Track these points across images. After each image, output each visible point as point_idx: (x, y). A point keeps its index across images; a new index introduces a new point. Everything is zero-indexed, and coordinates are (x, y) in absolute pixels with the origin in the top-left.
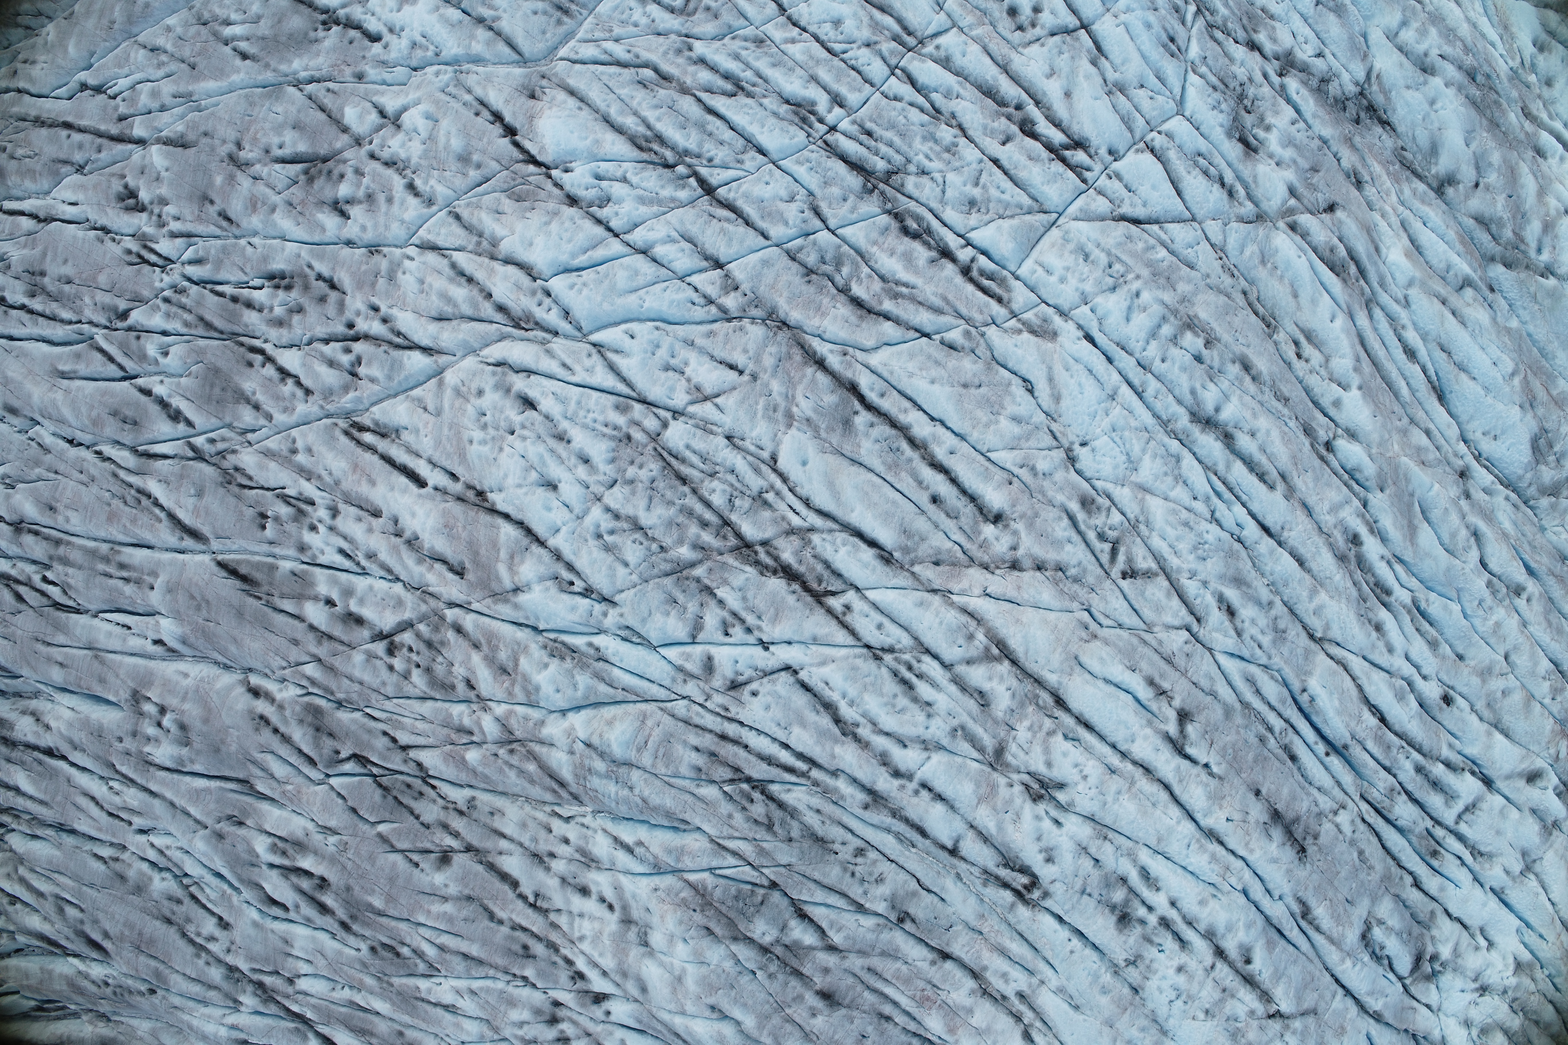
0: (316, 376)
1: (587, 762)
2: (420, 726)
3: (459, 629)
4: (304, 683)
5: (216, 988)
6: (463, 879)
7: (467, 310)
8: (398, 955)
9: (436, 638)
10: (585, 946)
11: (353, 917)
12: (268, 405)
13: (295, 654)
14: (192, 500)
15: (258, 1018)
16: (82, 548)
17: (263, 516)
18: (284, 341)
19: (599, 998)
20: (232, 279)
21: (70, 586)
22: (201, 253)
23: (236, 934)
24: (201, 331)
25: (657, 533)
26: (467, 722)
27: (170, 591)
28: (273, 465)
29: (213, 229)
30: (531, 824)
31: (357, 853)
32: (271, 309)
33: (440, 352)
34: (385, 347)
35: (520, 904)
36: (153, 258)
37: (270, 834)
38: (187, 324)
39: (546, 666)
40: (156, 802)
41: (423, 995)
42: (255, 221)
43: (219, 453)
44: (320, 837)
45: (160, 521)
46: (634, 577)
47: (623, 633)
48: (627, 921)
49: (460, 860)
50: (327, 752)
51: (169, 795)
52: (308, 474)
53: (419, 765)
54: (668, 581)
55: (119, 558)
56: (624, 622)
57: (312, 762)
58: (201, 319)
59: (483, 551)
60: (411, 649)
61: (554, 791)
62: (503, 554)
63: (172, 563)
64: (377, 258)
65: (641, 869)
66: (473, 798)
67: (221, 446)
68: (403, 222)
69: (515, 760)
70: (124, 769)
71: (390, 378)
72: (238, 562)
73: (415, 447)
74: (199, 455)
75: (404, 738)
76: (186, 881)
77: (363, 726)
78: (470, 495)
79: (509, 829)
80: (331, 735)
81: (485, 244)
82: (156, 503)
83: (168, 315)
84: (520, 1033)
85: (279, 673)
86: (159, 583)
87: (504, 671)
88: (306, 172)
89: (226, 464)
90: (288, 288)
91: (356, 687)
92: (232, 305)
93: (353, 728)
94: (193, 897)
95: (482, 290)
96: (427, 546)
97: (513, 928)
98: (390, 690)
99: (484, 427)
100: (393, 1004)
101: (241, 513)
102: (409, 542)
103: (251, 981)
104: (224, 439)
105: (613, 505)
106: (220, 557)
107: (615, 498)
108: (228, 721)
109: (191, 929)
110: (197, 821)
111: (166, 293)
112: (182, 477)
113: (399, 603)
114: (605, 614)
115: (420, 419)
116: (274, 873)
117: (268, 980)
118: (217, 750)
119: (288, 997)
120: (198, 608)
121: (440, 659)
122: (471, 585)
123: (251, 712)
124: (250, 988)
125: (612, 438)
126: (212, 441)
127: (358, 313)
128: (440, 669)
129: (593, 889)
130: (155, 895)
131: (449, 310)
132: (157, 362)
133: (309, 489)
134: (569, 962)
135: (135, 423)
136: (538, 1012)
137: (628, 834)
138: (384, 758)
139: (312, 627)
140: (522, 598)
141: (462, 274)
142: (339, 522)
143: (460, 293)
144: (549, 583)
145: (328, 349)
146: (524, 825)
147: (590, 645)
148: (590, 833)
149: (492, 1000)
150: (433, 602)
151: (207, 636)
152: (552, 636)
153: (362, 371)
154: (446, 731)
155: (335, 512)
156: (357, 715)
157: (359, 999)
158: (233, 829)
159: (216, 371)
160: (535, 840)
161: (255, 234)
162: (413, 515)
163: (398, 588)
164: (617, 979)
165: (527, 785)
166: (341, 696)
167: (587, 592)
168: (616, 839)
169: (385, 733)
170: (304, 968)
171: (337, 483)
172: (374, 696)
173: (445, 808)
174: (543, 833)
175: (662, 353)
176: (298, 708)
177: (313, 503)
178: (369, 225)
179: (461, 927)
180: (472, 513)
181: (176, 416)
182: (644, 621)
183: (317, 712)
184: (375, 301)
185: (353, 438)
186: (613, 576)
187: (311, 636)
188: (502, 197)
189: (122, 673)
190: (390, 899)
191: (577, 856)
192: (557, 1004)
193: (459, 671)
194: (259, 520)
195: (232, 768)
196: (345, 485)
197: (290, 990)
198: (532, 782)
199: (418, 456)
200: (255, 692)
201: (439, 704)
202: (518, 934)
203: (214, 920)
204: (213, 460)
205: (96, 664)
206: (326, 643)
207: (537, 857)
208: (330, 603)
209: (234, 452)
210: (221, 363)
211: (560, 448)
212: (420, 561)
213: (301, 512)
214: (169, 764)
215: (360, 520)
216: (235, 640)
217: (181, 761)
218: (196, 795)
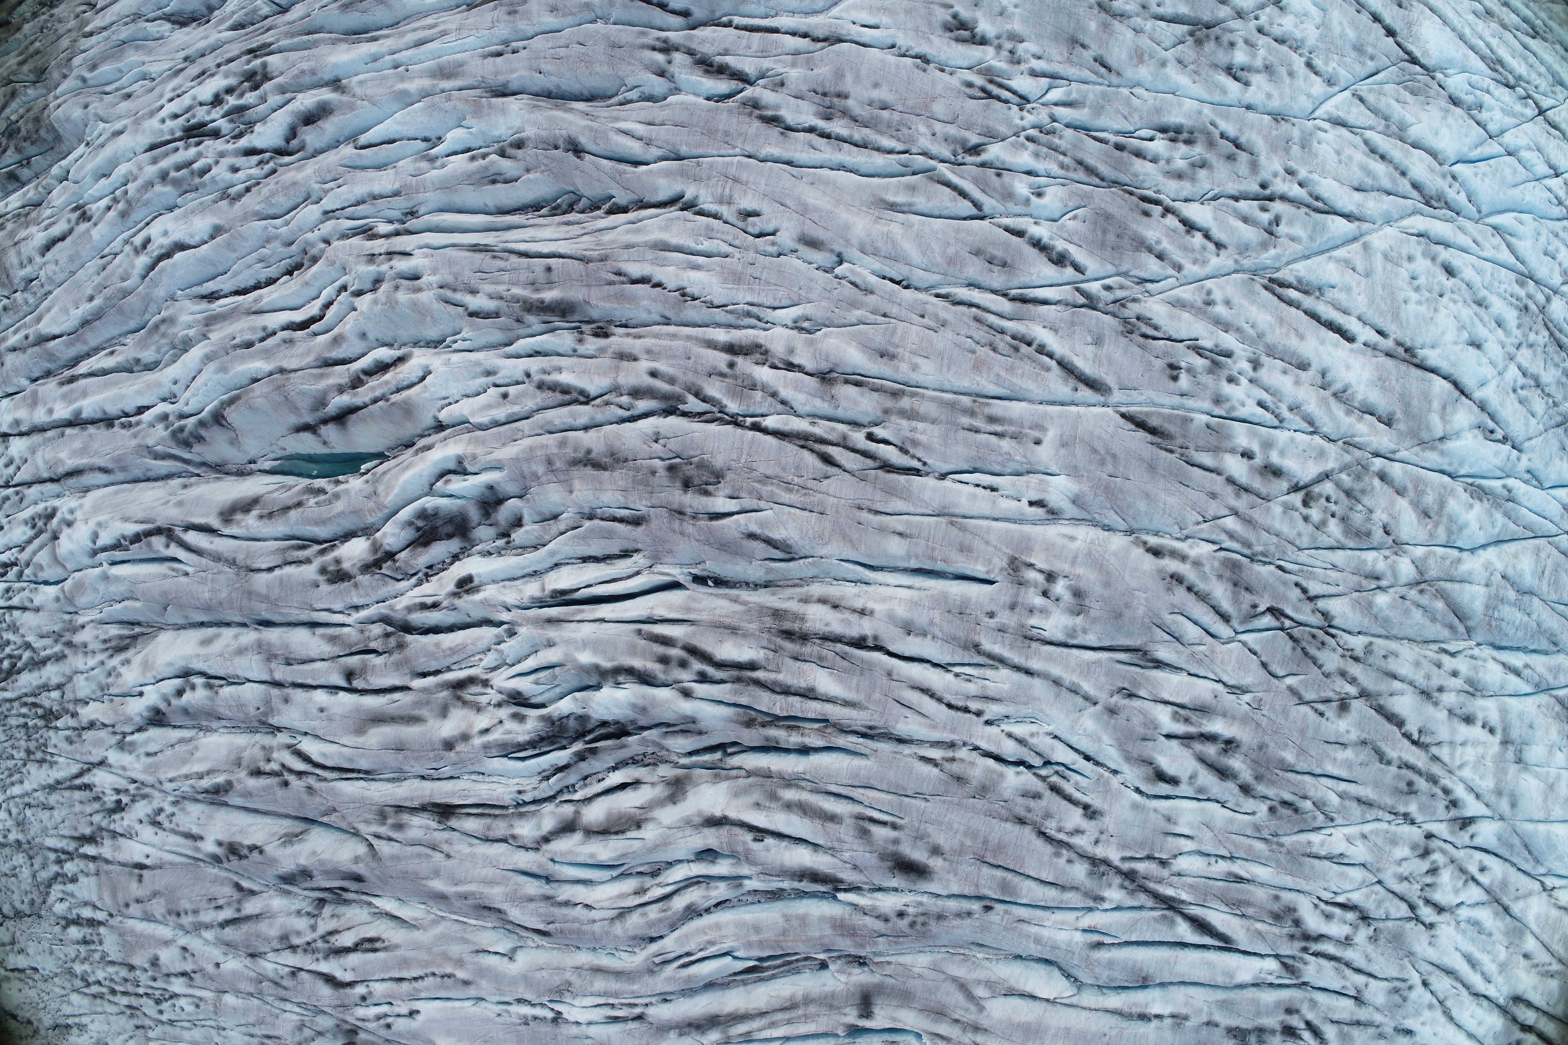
0: (1233, 230)
1: (1501, 592)
2: (1333, 574)
3: (1383, 477)
4: (1223, 537)
5: (1075, 888)
6: (1359, 725)
7: (1386, 184)
8: (1296, 810)
9: (1358, 486)
10: (1466, 773)
11: (1258, 778)
12: (1177, 255)
13: (1214, 508)
14: (1091, 348)
15: (1117, 915)
16: (932, 399)
17: (1172, 367)
18: (1184, 194)
19: (1466, 822)
20: (1116, 127)
21: (915, 443)
22: (1074, 96)
23: (1108, 821)
24: (1081, 175)
25: (1552, 390)
26: (1381, 566)
27: (1064, 445)
28: (1186, 316)
29: (1086, 74)
30: (1425, 663)
31: (1272, 709)
32: (1168, 161)
33: (1359, 219)
34: (1304, 210)
35: (1406, 743)
36: (1006, 95)
37: (1166, 703)
38: (1062, 166)
39: (1471, 506)
40: (1036, 682)
41: (1314, 850)
42: (1144, 72)
43: (1114, 302)
44: (1233, 697)
45: (1048, 369)
46: (1541, 426)
47: (1527, 476)
48: (1505, 743)
49: (1358, 705)
50: (1245, 606)
51: (1056, 671)
52: (1227, 327)
53: (1325, 615)
54: (1560, 430)
55: (987, 411)
56: (1533, 466)
57: (1225, 618)
58: (1080, 163)
59: (1415, 402)
60: (1328, 499)
61: (1451, 627)
62: (1436, 405)
63: (1060, 416)
64: (1284, 125)
65: (1529, 689)
66: (1371, 644)
67: (1120, 294)
68: (1309, 96)
69: (1425, 600)
70: (997, 649)
71: (1312, 239)
72: (1147, 414)
73: (1345, 304)
74: (1091, 303)
75: (1314, 588)
76: (1043, 772)
77: (1279, 578)
78: (1401, 350)
79: (1404, 668)
80: (1247, 589)
81: (1394, 128)
82: (1042, 349)
83: (1037, 155)
84: (1400, 870)
85: (1191, 529)
86: (1050, 436)
87: (1426, 514)
88: (1191, 34)
89: (1126, 313)
90: (1189, 142)
91: (1275, 539)
92: (1117, 153)
93: (1271, 580)
94: (1055, 789)
95: (1396, 168)
96: (1359, 397)
97: (1400, 767)
98: (1305, 542)
99: (1417, 289)
100: (1279, 865)
101: (1150, 363)
102: (1335, 395)
103: (1119, 871)
104: (1122, 287)
105: (1525, 364)
106: (1123, 409)
107: (1524, 356)
108: (1133, 584)
109: (1050, 827)
110: (1086, 698)
111: (1032, 132)
112: (1073, 324)
113: (1322, 454)
114: (1519, 459)
115: (1350, 278)
116: (1174, 743)
117: (1141, 867)
118: (1119, 616)
119: (1160, 881)
120: (1102, 462)
121: (1360, 507)
122: (1402, 435)
123: (1160, 570)
124: (1117, 880)
125: (1516, 307)
126: (1108, 288)
127: (1275, 175)
128: (1357, 518)
129: (1480, 716)
130: (1007, 794)
131: (1369, 181)
132: (1027, 202)
133: (1229, 341)
134: (1446, 791)
135: (1004, 265)
136: (1414, 847)
137: (1517, 660)
138: (1297, 610)
139: (1231, 481)
140: (1449, 445)
141: (1373, 151)
142: (1263, 374)
143: (1379, 168)
144: (1476, 431)
145: (1243, 205)
146: (1417, 664)
147: (1504, 486)
148: (1479, 663)
149: (1379, 841)
150: (1357, 453)
151: (1110, 493)
152: (1470, 480)
153: (1282, 229)
154: (1356, 578)
155: (1256, 364)
156: (1272, 568)
157: (1238, 868)
158: (1126, 702)
159: (1108, 217)
160: (1428, 677)
161: (1138, 84)
162: (1348, 367)
163: (1317, 439)
164: (1492, 798)
165: (1428, 623)
166: (1258, 548)
167: (1505, 440)
168: (1504, 664)
169: (1297, 585)
170: (1188, 845)
171: (1260, 336)
172: (1290, 547)
173: (1343, 656)
174: (1435, 669)
175: (1543, 239)
176: (1216, 564)
177: (1229, 355)
178: (1276, 93)
179: (1358, 773)
180: (1403, 367)
181: (1060, 260)
182: (1547, 464)
183: (1235, 566)
184: (1292, 164)
185: (1274, 294)
186: (1527, 425)
187: (1230, 489)
188: (1399, 87)
189: (993, 539)
190: (1302, 751)
191: (1467, 687)
192: (1429, 836)
193: (1380, 516)
194: (1168, 371)
195: (1129, 634)
196: (1270, 338)
197: (1165, 873)
198: (1434, 620)
199: (1346, 312)
200: (1156, 552)
201: (1349, 552)
202: (1404, 771)
203: (1080, 811)
204: (1111, 308)
205: (954, 531)
206: (1245, 496)
207: (1425, 694)
208: (1247, 455)
209: (1134, 300)
210: (1112, 209)
211: (1481, 311)
212: (1349, 413)
213: (1215, 363)
214: (1060, 637)
215: (1285, 372)
216: (1148, 496)
217: (1072, 633)
218: (1087, 669)
